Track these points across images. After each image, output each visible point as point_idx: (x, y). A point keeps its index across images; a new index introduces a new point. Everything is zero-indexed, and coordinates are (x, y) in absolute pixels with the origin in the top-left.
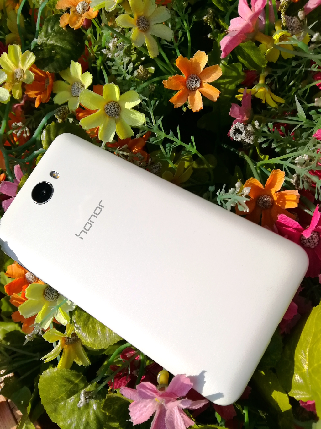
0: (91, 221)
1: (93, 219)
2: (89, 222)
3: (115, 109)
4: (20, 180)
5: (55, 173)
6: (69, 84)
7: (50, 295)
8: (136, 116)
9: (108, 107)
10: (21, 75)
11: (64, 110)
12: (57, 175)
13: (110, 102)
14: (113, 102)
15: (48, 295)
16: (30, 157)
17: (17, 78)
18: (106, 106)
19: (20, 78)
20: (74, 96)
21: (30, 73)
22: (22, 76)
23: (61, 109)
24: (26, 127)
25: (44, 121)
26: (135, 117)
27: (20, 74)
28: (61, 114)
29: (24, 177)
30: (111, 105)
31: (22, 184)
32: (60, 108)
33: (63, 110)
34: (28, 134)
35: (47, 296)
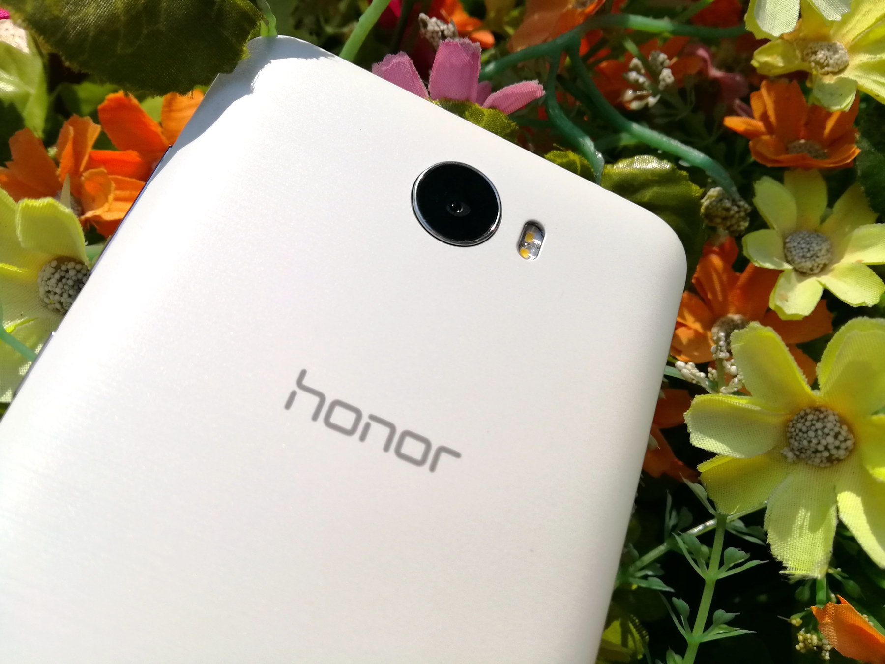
0: (368, 426)
1: (379, 433)
2: (365, 419)
3: (826, 448)
4: (492, 107)
5: (537, 242)
6: (823, 220)
7: (60, 285)
8: (806, 531)
9: (830, 425)
10: (828, 65)
11: (737, 216)
12: (529, 247)
13: (850, 430)
14: (853, 440)
15: (57, 276)
16: (565, 124)
17: (815, 53)
18: (831, 418)
19: (817, 63)
20: (785, 243)
21: (847, 96)
22: (826, 69)
23: (739, 206)
24: (658, 97)
25: (695, 156)
26: (801, 527)
27: (831, 62)
28: (728, 210)
29: (503, 118)
30: (841, 438)
31: (476, 118)
32: (742, 203)
33: (738, 212)
34: (635, 105)
35: (53, 274)
